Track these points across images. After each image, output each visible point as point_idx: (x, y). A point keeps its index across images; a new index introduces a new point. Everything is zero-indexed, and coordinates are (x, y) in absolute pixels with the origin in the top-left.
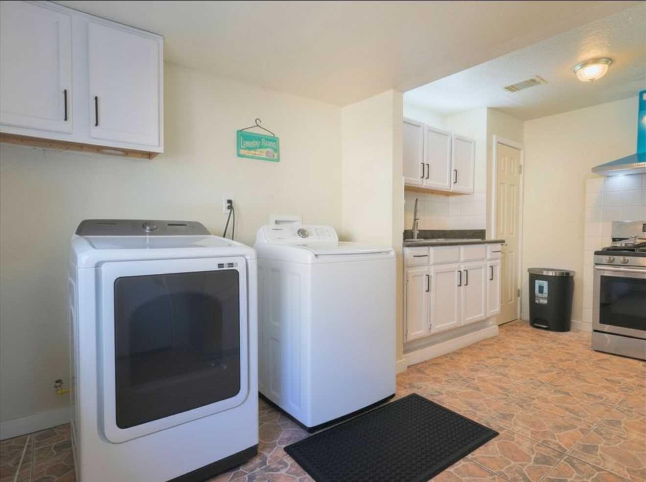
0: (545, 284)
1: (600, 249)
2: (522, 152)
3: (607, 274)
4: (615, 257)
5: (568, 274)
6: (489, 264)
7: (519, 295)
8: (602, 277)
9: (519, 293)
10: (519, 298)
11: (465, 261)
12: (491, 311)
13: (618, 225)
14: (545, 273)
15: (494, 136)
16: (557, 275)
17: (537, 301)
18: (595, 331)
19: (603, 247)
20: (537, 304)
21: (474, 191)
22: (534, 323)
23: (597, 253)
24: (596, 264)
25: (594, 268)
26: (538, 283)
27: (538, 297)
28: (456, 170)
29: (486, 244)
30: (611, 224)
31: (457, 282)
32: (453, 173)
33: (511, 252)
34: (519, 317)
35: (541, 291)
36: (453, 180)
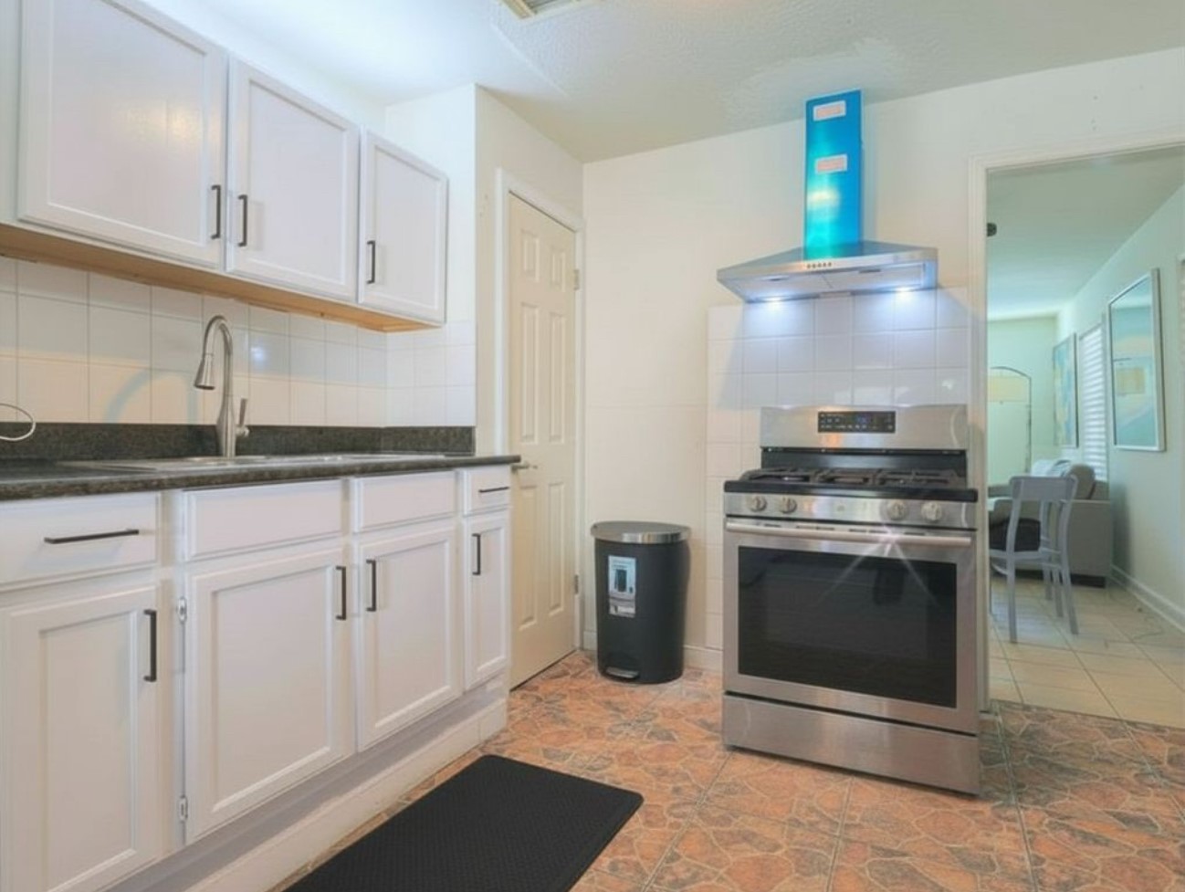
0: (629, 565)
1: (736, 475)
2: (578, 236)
3: (749, 542)
4: (767, 497)
5: (676, 536)
6: (468, 527)
7: (576, 590)
8: (741, 549)
9: (576, 584)
10: (577, 596)
11: (368, 530)
12: (482, 667)
13: (770, 415)
14: (627, 538)
15: (499, 173)
16: (652, 541)
17: (612, 611)
18: (729, 693)
19: (744, 471)
20: (613, 616)
21: (445, 317)
22: (607, 666)
23: (730, 487)
24: (729, 516)
25: (725, 527)
26: (615, 562)
27: (614, 598)
28: (372, 243)
29: (458, 470)
30: (758, 414)
31: (331, 608)
32: (365, 251)
33: (557, 484)
34: (577, 645)
35: (621, 584)
36: (364, 275)
